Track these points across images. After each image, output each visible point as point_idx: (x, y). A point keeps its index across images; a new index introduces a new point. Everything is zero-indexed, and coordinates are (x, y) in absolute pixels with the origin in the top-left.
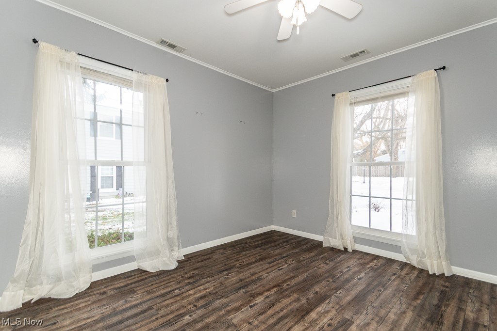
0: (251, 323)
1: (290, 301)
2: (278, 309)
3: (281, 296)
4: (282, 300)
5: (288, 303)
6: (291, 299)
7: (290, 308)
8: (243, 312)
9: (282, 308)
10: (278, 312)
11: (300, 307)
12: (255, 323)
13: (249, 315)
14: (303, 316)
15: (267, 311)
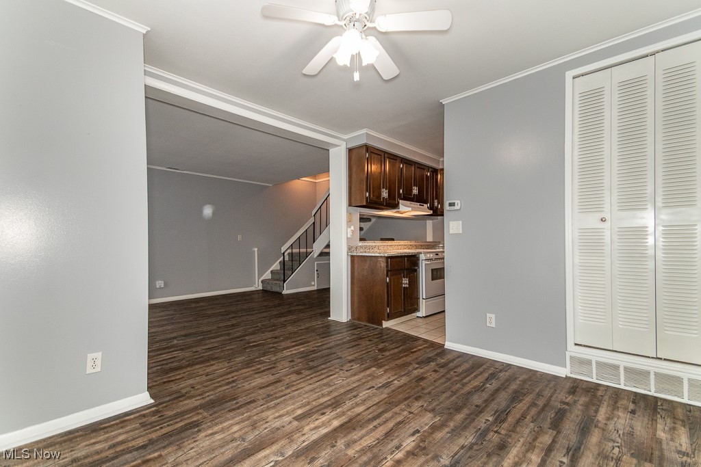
0: (411, 413)
1: (362, 441)
2: (381, 428)
3: (375, 450)
4: (374, 443)
5: (365, 438)
6: (360, 444)
7: (364, 431)
8: (426, 425)
9: (374, 430)
10: (380, 425)
11: (349, 433)
12: (405, 413)
13: (416, 422)
14: (349, 422)
15: (394, 426)
